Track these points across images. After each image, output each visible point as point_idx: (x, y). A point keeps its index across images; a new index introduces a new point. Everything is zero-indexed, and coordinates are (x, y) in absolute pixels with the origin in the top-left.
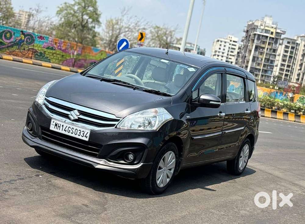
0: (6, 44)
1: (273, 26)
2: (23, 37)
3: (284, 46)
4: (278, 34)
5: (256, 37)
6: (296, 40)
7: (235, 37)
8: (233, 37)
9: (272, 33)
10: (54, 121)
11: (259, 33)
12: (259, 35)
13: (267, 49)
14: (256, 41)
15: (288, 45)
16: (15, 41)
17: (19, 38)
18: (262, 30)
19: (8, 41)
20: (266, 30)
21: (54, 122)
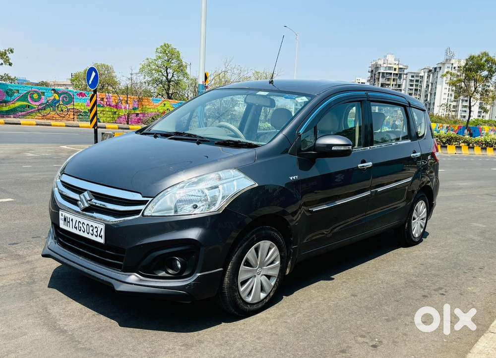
0: (36, 107)
1: (395, 62)
2: (57, 96)
3: (408, 81)
4: (401, 70)
5: (381, 75)
6: (419, 73)
7: (363, 78)
8: (360, 79)
9: (395, 69)
10: (62, 213)
11: (383, 71)
12: (383, 73)
13: (393, 85)
14: (381, 79)
15: (413, 79)
16: (47, 102)
17: (53, 98)
18: (386, 67)
19: (38, 104)
20: (389, 67)
21: (62, 215)
